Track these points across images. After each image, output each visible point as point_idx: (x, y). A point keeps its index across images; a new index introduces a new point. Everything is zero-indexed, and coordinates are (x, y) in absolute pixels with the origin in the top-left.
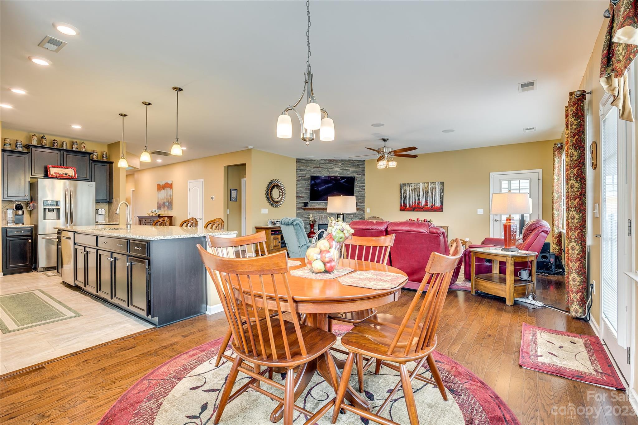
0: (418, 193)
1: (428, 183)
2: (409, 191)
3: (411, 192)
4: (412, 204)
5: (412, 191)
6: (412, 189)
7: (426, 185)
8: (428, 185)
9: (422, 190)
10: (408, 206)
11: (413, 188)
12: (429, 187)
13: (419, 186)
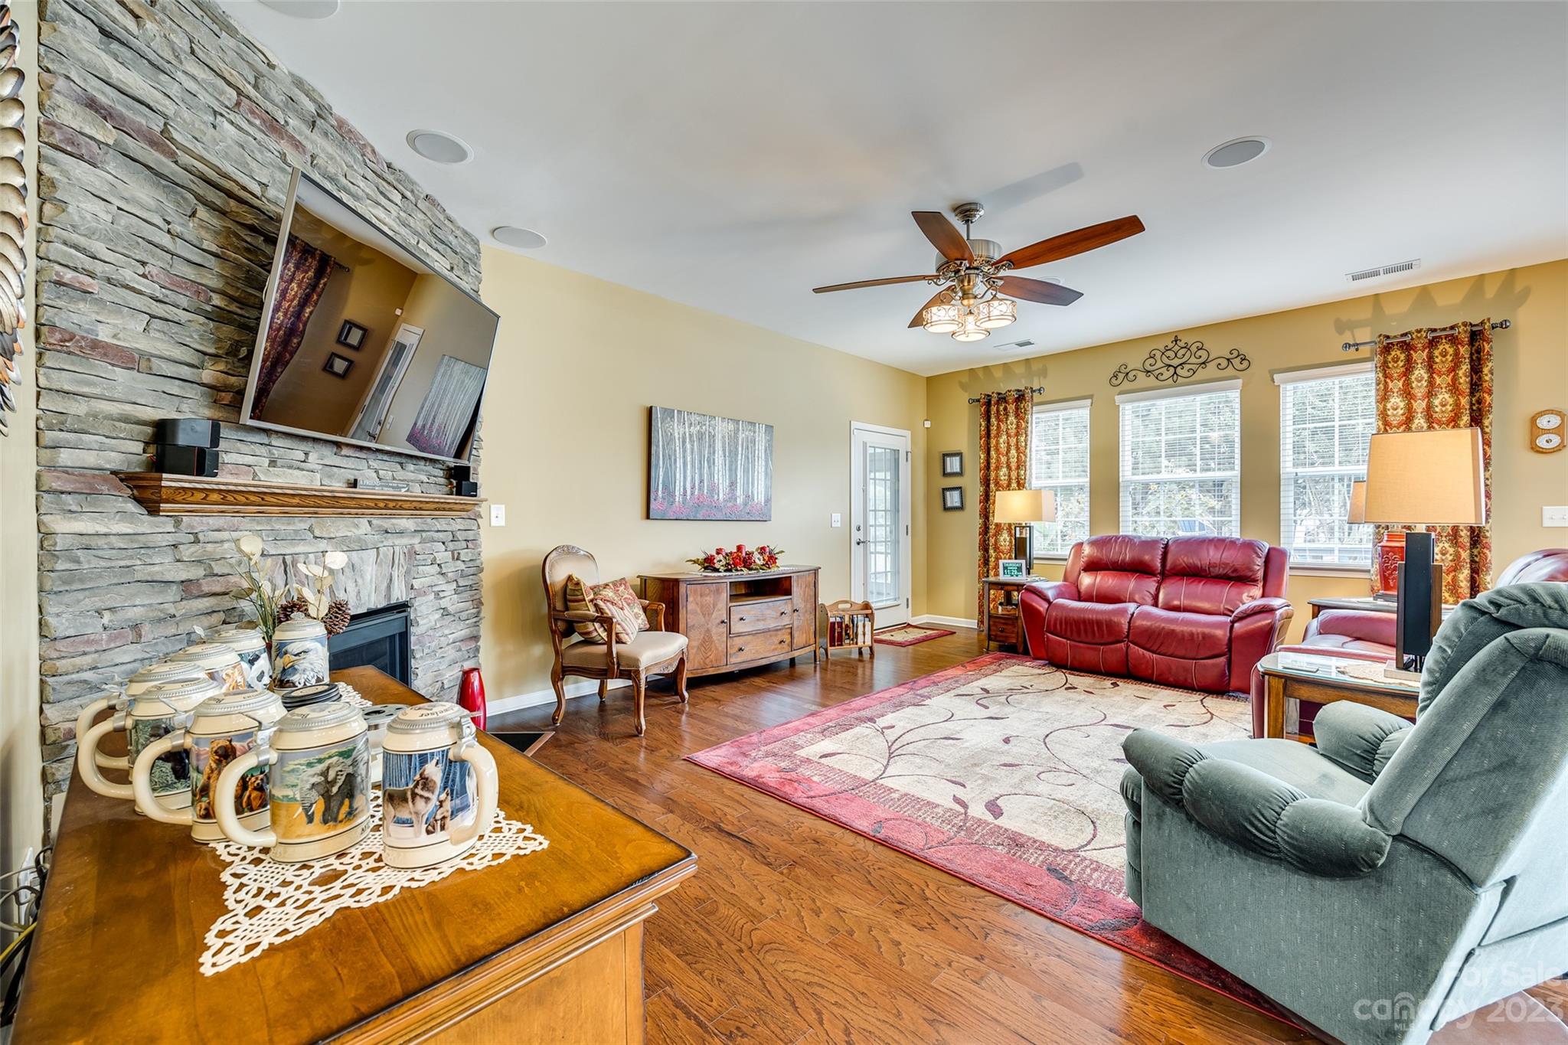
0: (709, 453)
1: (737, 422)
2: (684, 442)
3: (688, 446)
4: (692, 494)
5: (692, 441)
6: (691, 436)
7: (731, 426)
8: (738, 429)
9: (720, 445)
10: (678, 498)
11: (694, 430)
12: (741, 436)
13: (714, 429)
